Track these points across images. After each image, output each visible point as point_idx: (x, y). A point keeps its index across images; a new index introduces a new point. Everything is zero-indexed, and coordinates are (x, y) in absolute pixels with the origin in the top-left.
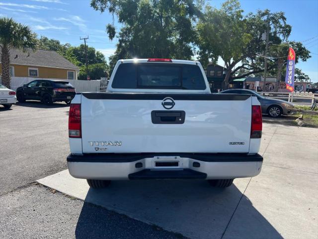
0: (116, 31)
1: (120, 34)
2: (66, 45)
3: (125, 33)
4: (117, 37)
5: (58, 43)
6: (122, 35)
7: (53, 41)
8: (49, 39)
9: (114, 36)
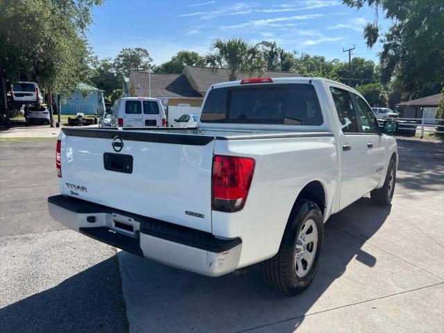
0: (379, 33)
1: (387, 36)
2: (333, 61)
3: (395, 33)
4: (382, 41)
5: (322, 60)
6: (389, 37)
7: (317, 58)
8: (312, 56)
9: (375, 41)
